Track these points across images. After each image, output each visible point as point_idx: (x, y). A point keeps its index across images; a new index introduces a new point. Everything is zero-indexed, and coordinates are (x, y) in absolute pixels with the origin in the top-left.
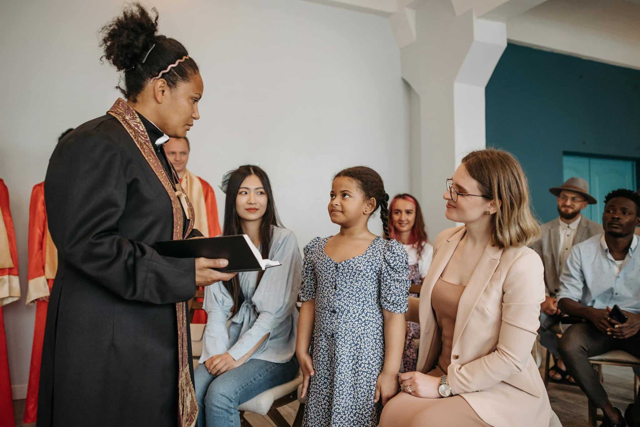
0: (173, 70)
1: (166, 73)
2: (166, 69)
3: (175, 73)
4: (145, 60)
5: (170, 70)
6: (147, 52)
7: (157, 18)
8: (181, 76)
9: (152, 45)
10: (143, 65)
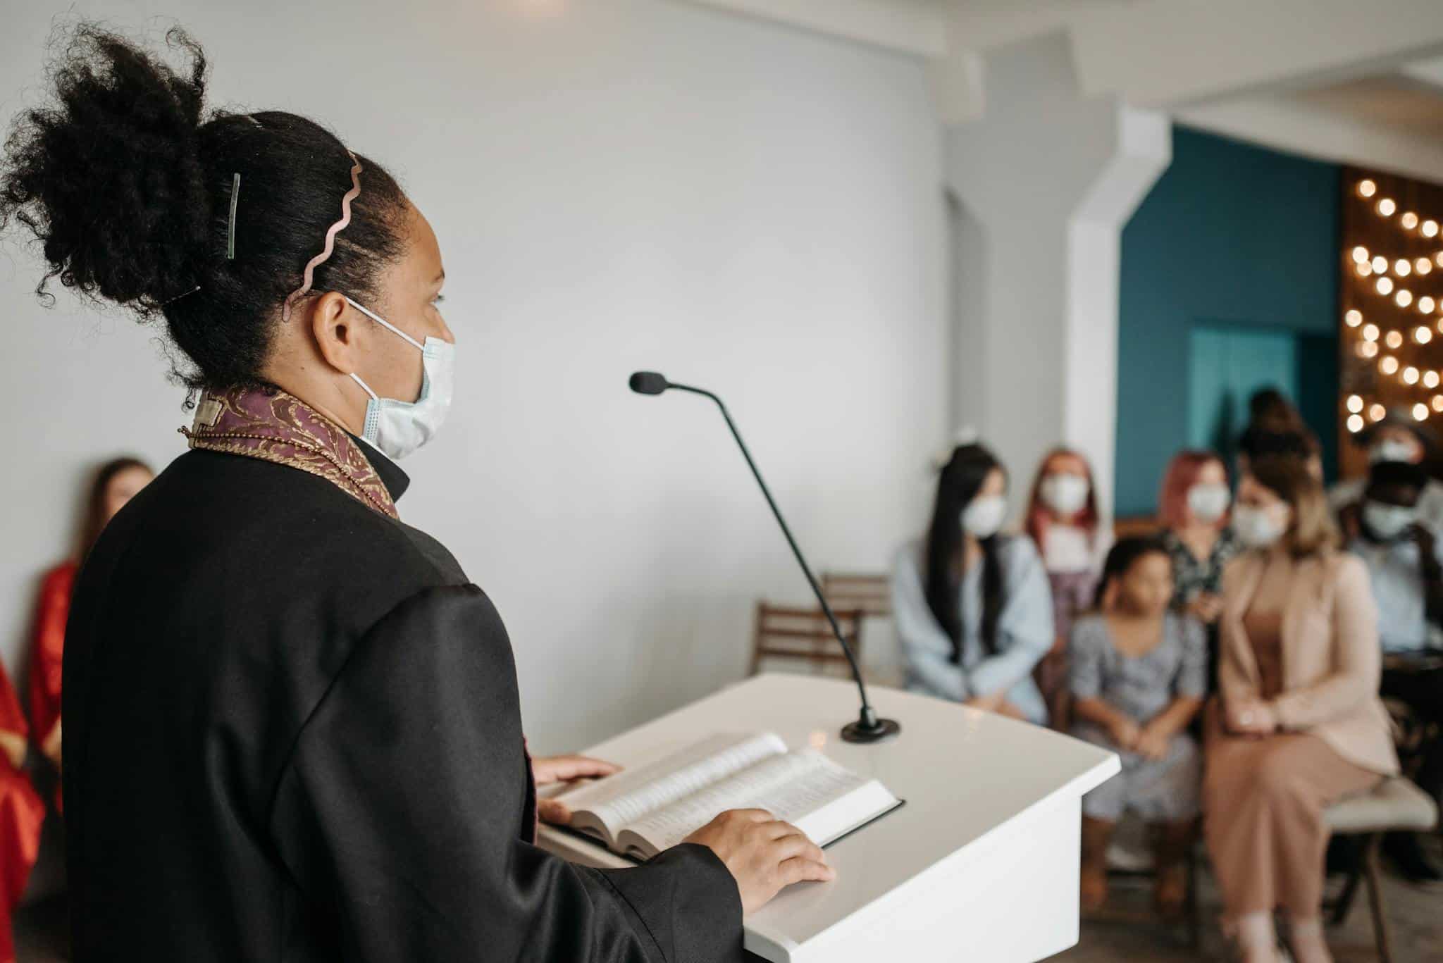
0: (344, 243)
1: (324, 263)
2: (322, 250)
3: (355, 247)
4: (231, 246)
5: (337, 247)
6: (226, 213)
7: (200, 68)
8: (374, 249)
9: (232, 179)
10: (233, 267)
